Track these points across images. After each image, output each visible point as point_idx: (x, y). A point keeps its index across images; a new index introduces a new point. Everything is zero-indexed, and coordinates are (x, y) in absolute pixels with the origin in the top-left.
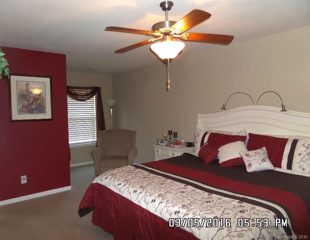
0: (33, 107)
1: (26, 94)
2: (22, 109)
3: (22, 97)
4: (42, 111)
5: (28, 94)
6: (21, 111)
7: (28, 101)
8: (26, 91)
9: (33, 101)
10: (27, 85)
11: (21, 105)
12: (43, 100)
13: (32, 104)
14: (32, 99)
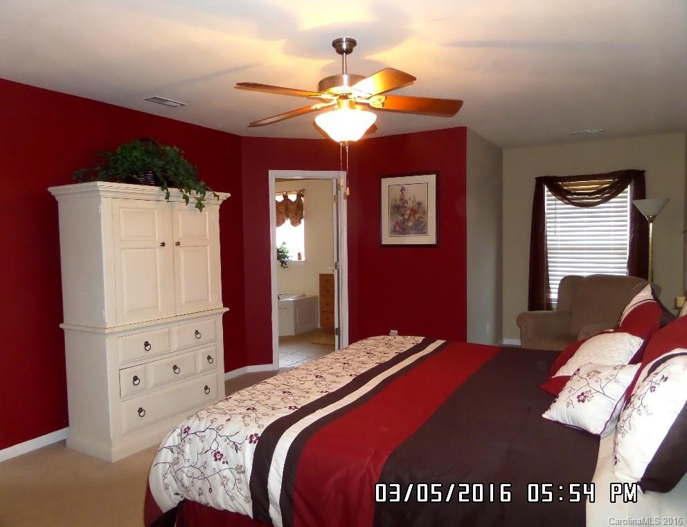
0: (410, 224)
1: (401, 204)
2: (395, 227)
3: (395, 209)
4: (421, 230)
5: (403, 204)
6: (394, 232)
7: (403, 215)
8: (400, 200)
9: (410, 215)
10: (403, 190)
11: (394, 223)
12: (425, 213)
13: (408, 220)
14: (408, 212)
